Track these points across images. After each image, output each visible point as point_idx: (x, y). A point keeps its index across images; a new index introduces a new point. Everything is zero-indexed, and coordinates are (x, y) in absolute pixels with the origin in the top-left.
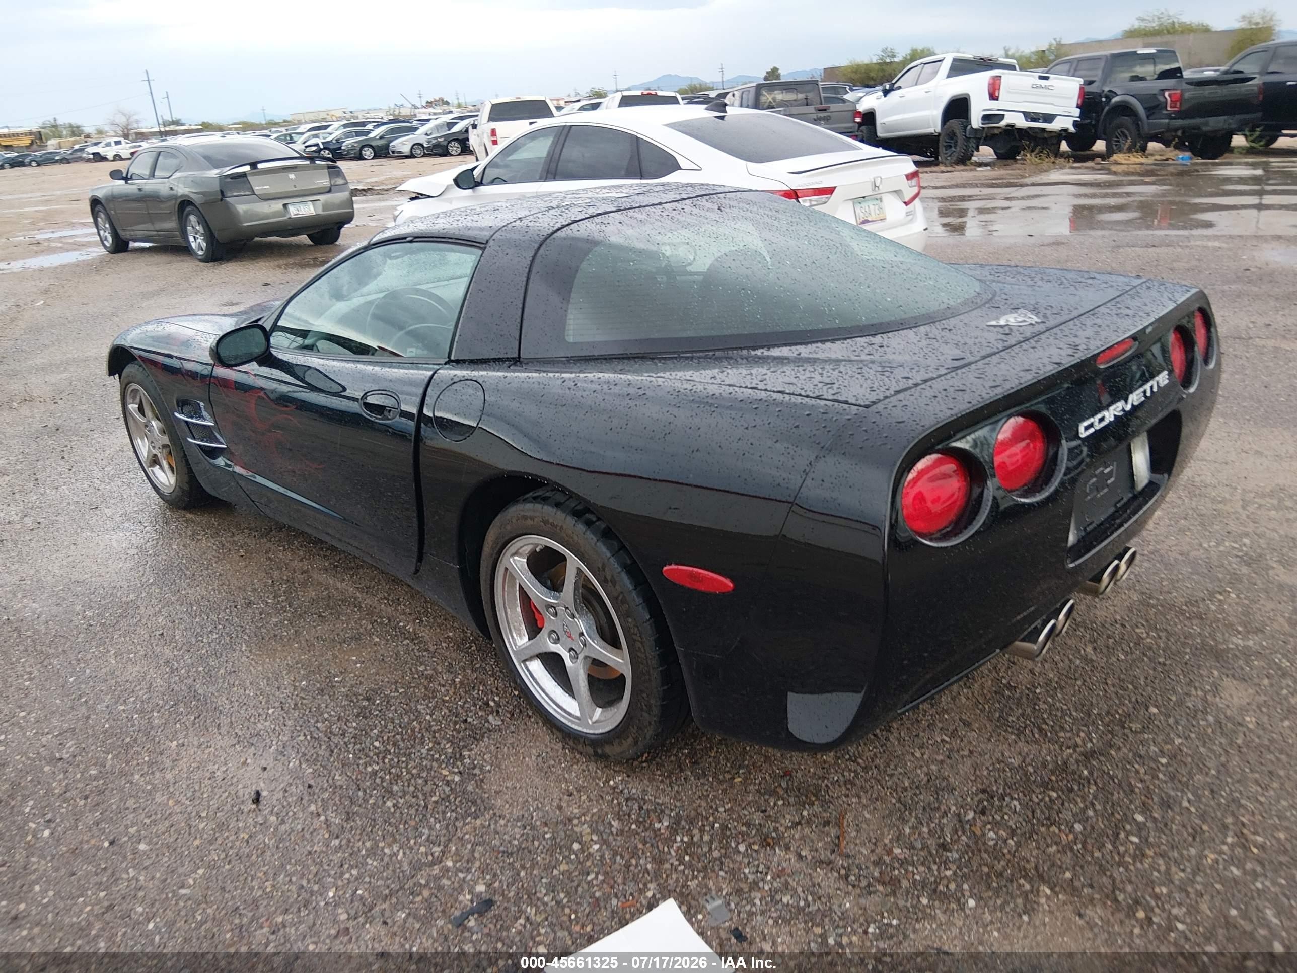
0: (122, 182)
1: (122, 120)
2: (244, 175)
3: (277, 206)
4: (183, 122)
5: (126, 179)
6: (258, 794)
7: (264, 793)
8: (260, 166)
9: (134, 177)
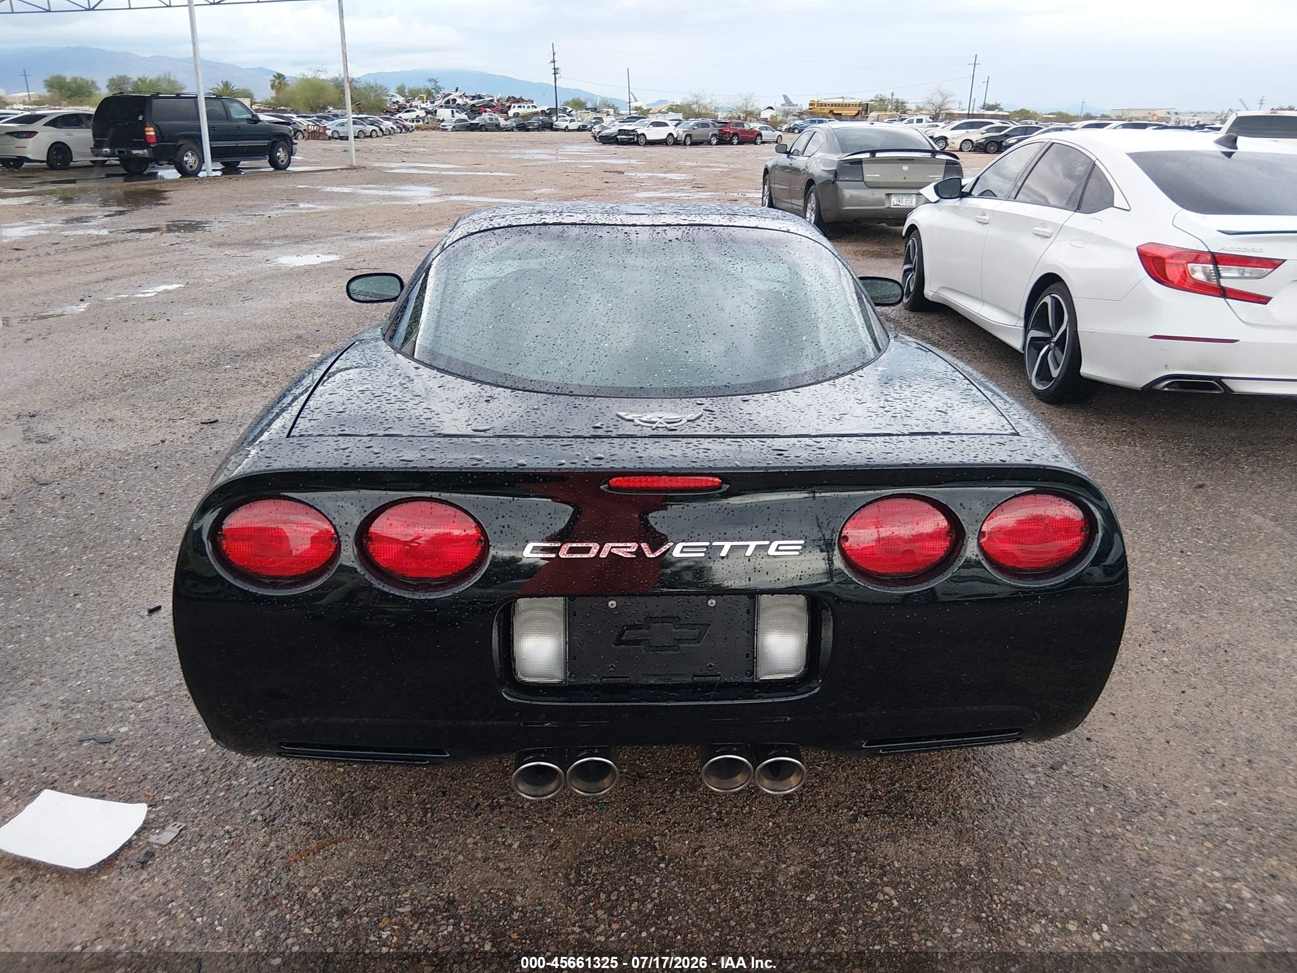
0: (786, 155)
1: (938, 100)
2: (860, 162)
3: (880, 194)
4: (1001, 106)
5: (789, 153)
6: (159, 608)
7: (163, 610)
8: (878, 155)
9: (796, 153)
